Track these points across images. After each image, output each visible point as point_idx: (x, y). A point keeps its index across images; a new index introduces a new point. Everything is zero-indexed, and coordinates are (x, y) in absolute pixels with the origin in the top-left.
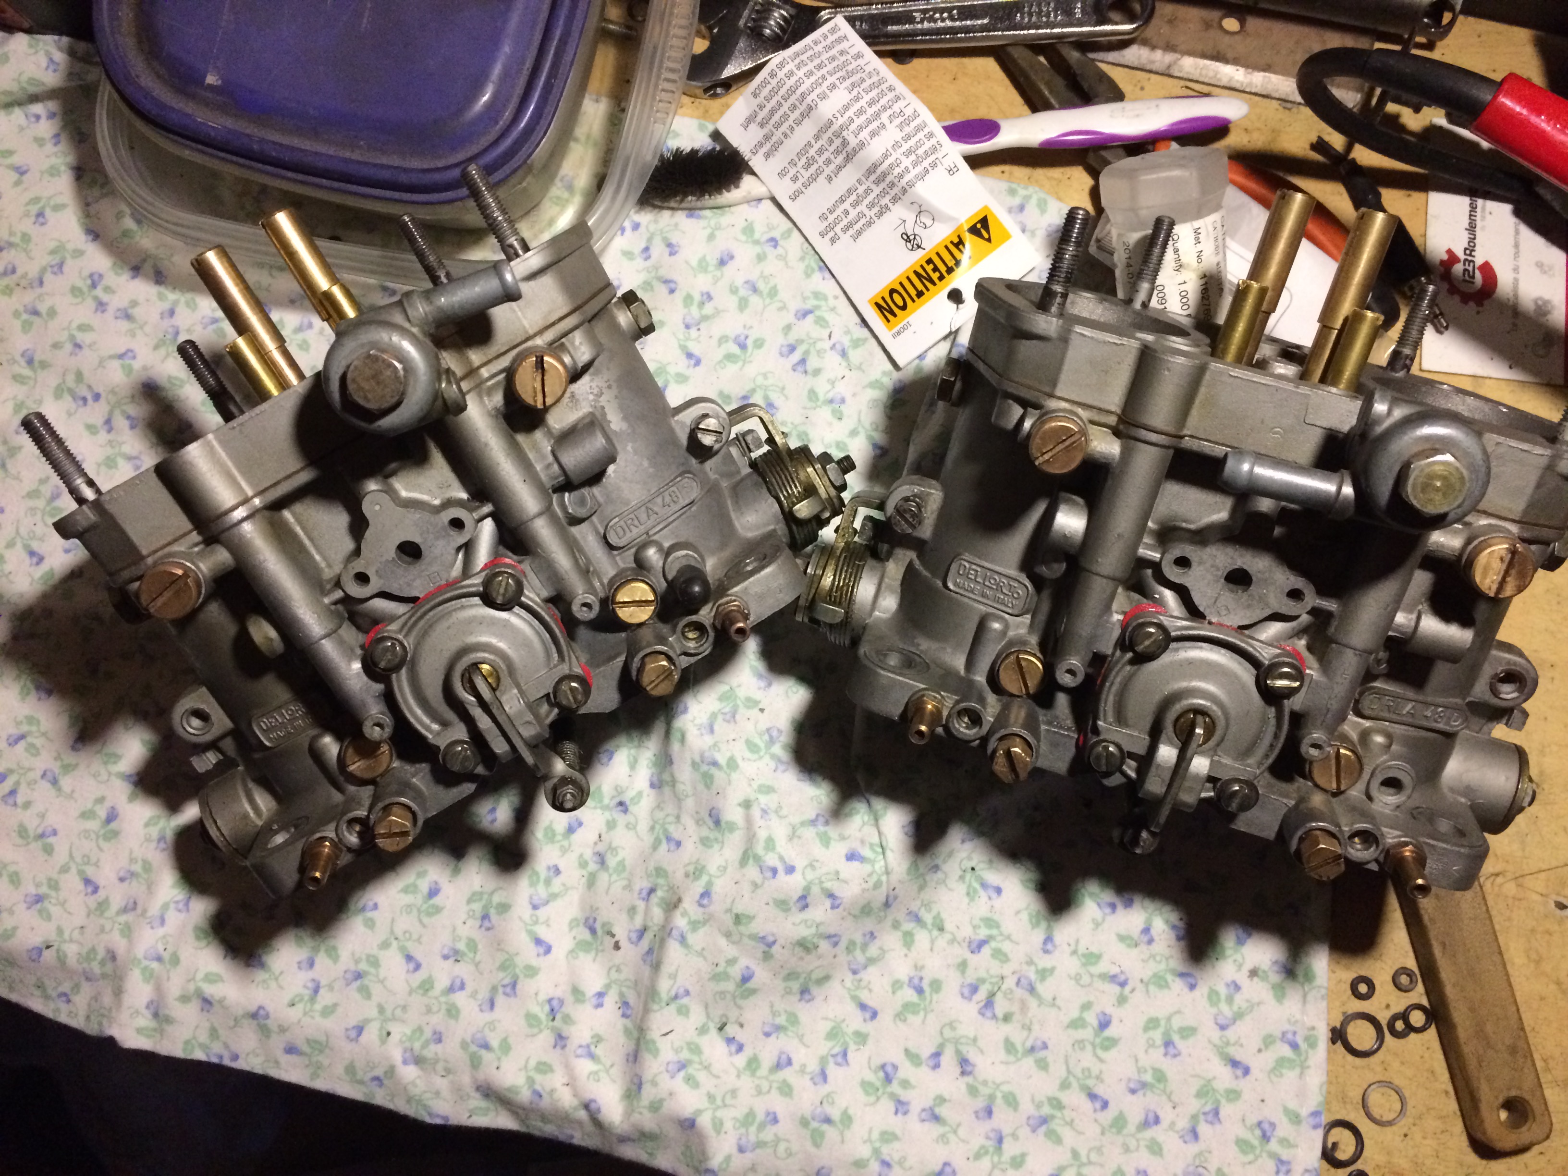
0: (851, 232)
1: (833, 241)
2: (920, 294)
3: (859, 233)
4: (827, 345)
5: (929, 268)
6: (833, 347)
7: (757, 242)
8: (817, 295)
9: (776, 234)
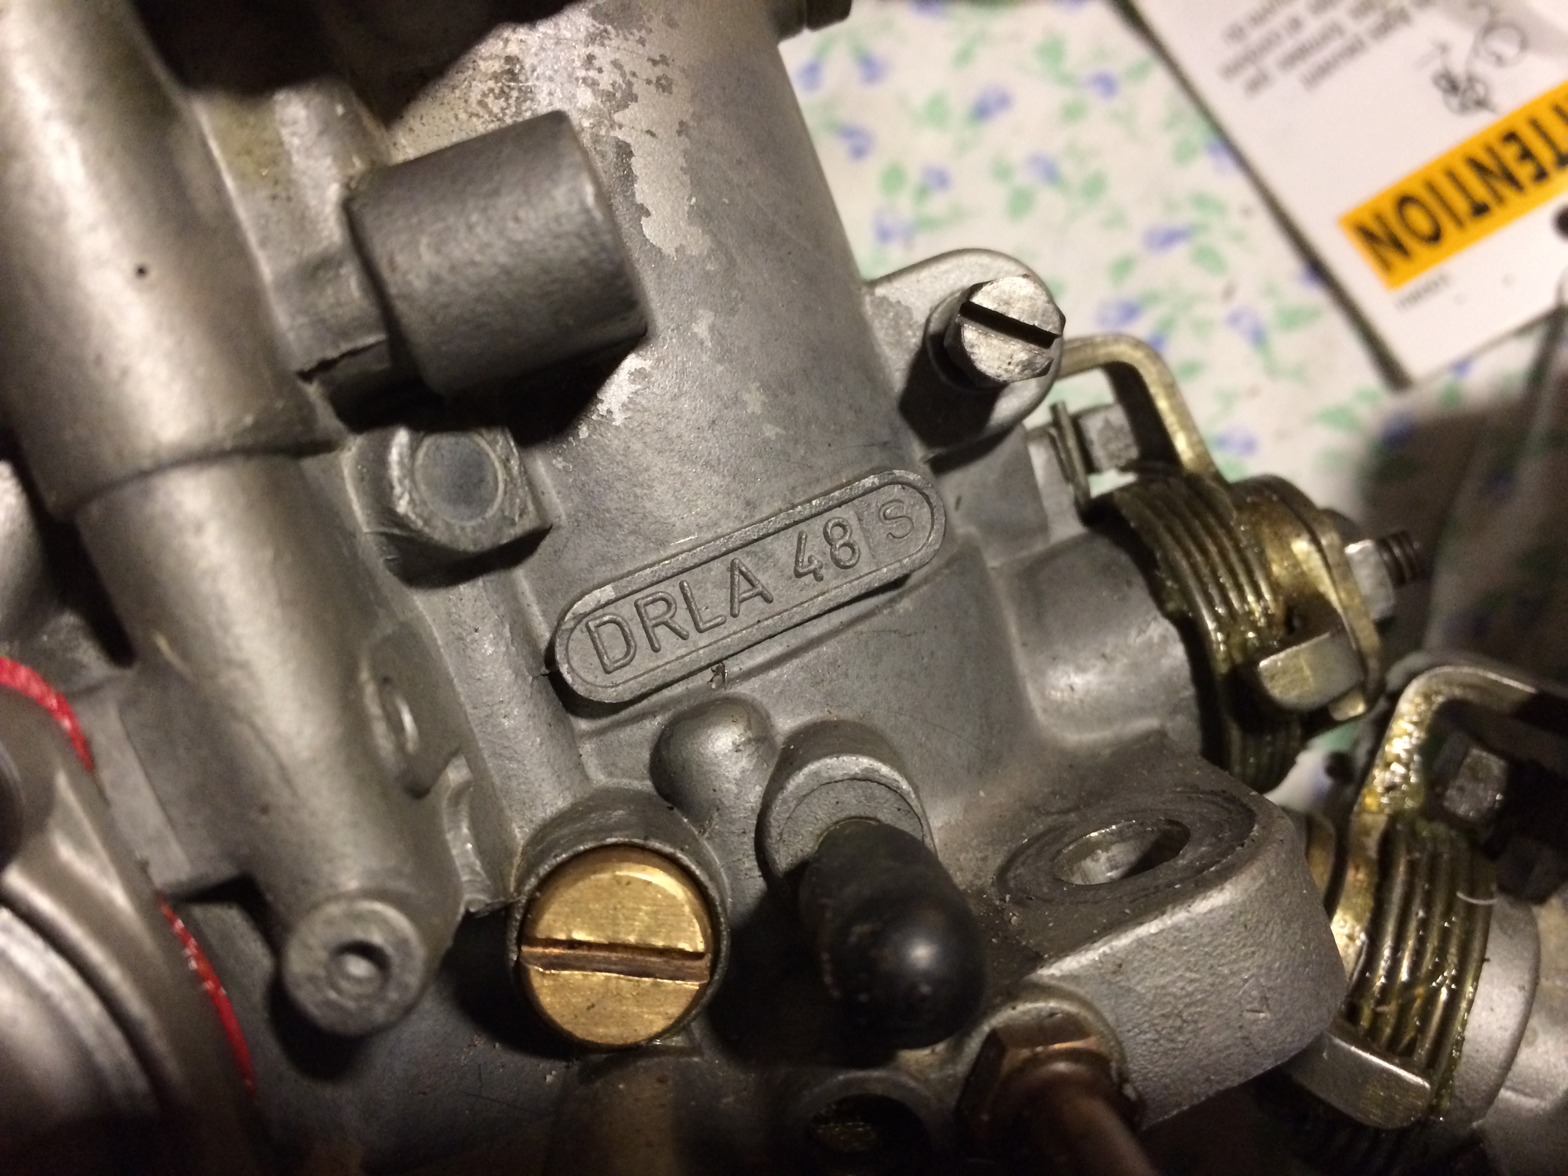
0: (1304, 67)
1: (1256, 85)
2: (1480, 210)
3: (1324, 71)
4: (1218, 311)
5: (1510, 153)
6: (1234, 319)
7: (1066, 80)
8: (1202, 201)
9: (1115, 67)
